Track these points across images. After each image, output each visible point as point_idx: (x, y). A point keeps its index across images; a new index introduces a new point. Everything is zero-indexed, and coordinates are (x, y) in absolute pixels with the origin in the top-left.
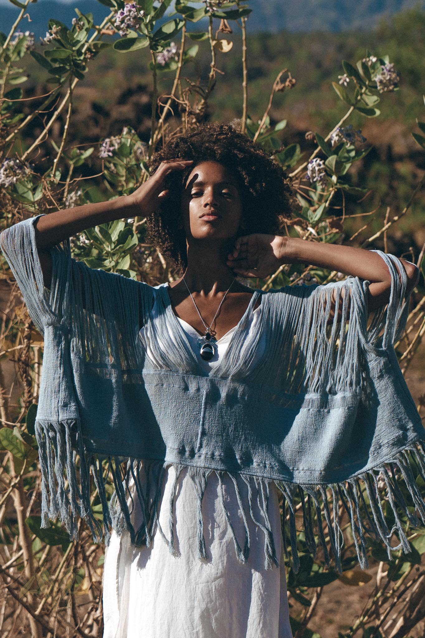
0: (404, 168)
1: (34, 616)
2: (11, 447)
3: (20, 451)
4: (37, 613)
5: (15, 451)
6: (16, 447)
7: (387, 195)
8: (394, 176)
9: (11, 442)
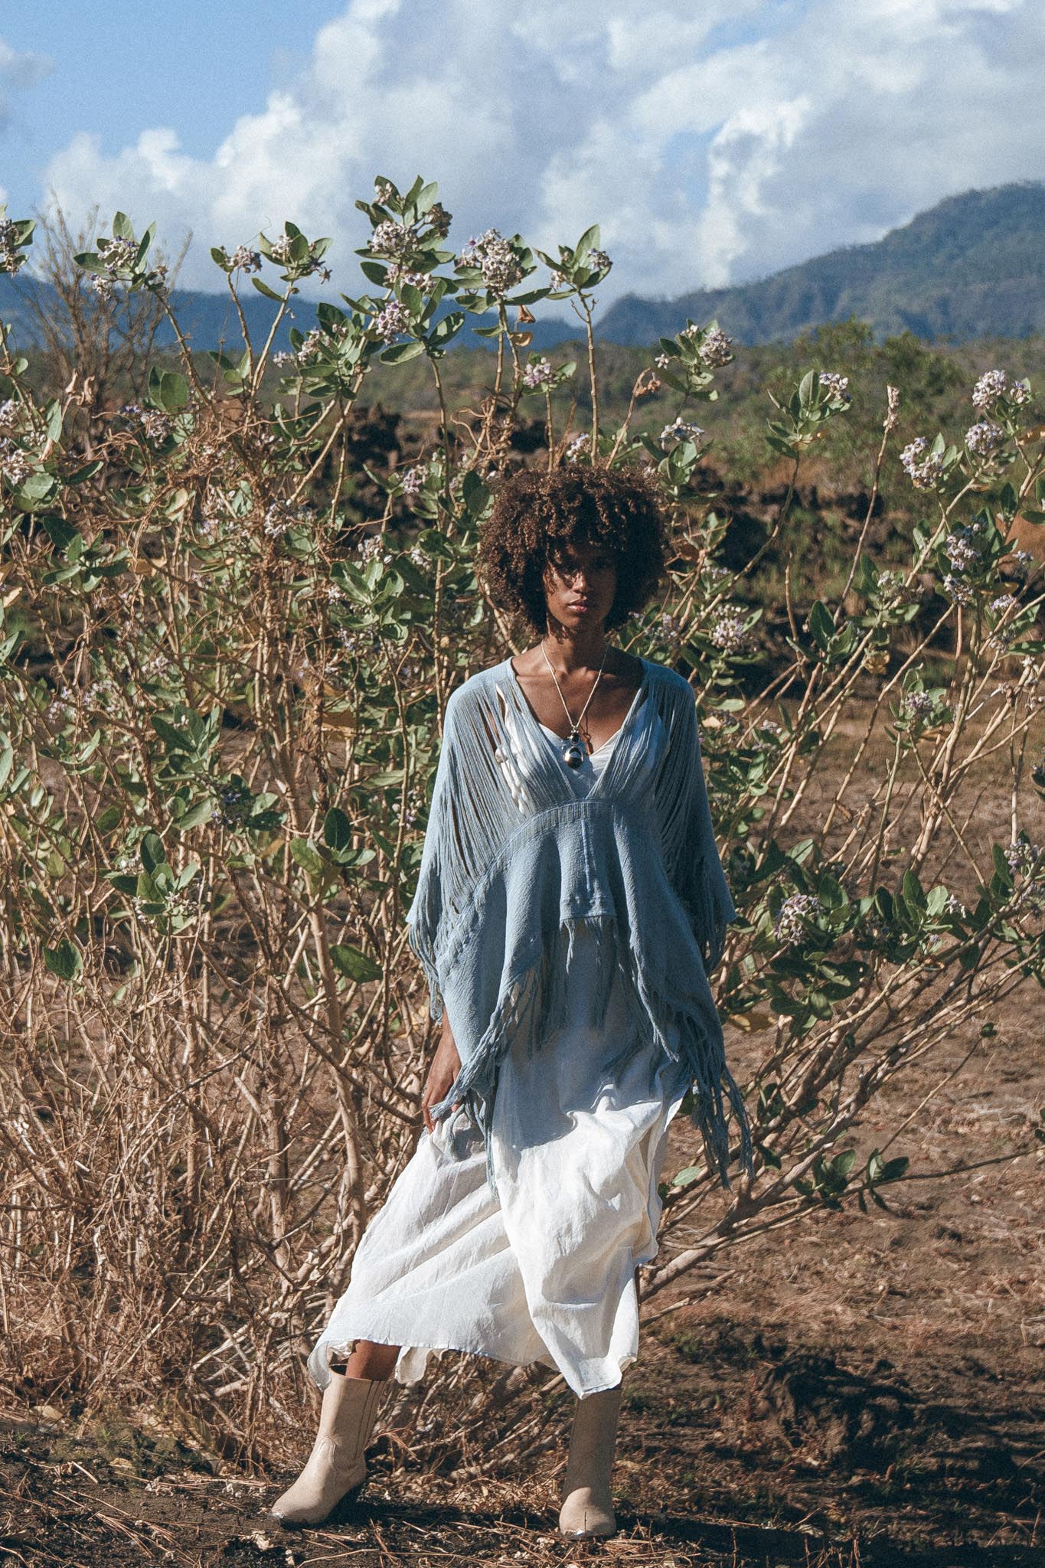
0: (831, 517)
1: (338, 1069)
2: (305, 862)
3: (316, 867)
4: (342, 1065)
5: (310, 867)
6: (310, 861)
7: (809, 550)
8: (820, 526)
9: (304, 856)
